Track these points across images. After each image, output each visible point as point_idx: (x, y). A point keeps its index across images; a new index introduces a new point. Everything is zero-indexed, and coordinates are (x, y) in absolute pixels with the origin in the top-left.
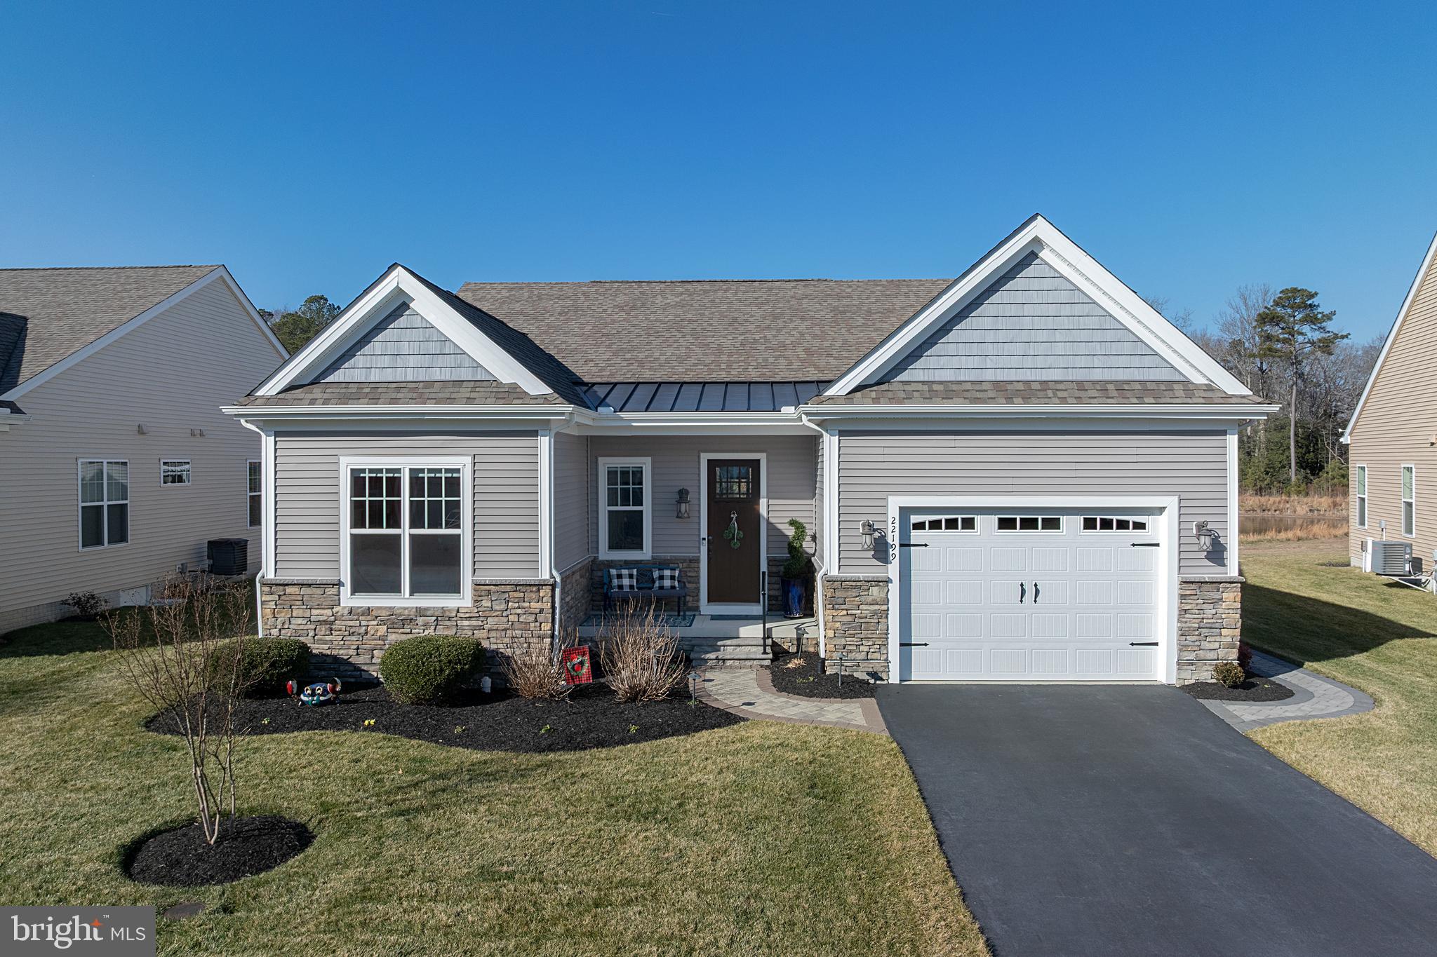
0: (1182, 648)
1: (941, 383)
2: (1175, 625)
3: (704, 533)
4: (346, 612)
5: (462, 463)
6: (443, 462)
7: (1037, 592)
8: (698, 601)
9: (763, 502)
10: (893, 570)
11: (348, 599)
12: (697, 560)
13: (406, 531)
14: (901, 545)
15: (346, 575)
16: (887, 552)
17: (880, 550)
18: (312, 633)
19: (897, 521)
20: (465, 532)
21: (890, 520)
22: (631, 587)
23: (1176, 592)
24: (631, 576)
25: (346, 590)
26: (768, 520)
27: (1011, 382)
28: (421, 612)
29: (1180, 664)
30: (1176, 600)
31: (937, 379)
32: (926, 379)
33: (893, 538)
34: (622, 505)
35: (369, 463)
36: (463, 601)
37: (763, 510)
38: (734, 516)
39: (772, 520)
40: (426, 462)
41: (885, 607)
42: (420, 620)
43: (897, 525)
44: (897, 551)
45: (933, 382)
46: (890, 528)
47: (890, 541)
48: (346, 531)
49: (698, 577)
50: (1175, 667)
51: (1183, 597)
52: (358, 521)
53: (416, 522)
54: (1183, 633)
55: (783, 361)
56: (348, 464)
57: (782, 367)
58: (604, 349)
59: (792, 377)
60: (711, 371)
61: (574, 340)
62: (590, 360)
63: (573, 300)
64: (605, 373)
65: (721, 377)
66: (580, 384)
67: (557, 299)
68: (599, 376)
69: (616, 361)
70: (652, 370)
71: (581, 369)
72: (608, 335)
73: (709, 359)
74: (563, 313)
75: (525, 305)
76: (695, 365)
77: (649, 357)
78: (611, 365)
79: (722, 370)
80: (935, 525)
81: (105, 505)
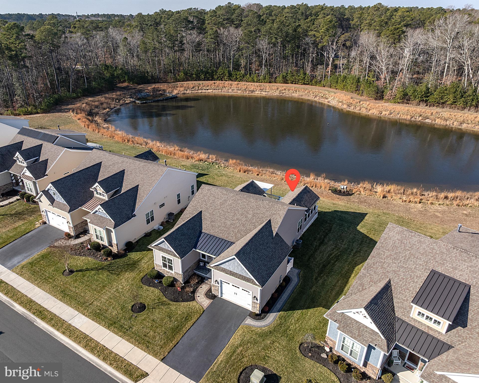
4: (162, 269)
6: (171, 258)
7: (237, 294)
10: (219, 286)
14: (221, 283)
15: (162, 265)
18: (159, 269)
20: (173, 266)
25: (162, 267)
28: (169, 272)
29: (252, 309)
30: (252, 302)
35: (163, 255)
40: (169, 258)
41: (218, 289)
45: (223, 268)
47: (219, 283)
52: (163, 260)
53: (168, 263)
54: (252, 306)
55: (232, 233)
56: (161, 255)
57: (231, 235)
58: (210, 220)
59: (230, 239)
60: (221, 233)
61: (208, 215)
62: (206, 223)
63: (215, 198)
64: (206, 229)
65: (220, 236)
66: (201, 232)
67: (213, 196)
68: (205, 230)
69: (210, 225)
70: (213, 230)
71: (204, 226)
72: (213, 214)
73: (223, 228)
74: (211, 203)
75: (207, 198)
76: (220, 230)
77: (215, 225)
78: (208, 226)
79: (222, 233)
80: (225, 282)
81: (150, 217)
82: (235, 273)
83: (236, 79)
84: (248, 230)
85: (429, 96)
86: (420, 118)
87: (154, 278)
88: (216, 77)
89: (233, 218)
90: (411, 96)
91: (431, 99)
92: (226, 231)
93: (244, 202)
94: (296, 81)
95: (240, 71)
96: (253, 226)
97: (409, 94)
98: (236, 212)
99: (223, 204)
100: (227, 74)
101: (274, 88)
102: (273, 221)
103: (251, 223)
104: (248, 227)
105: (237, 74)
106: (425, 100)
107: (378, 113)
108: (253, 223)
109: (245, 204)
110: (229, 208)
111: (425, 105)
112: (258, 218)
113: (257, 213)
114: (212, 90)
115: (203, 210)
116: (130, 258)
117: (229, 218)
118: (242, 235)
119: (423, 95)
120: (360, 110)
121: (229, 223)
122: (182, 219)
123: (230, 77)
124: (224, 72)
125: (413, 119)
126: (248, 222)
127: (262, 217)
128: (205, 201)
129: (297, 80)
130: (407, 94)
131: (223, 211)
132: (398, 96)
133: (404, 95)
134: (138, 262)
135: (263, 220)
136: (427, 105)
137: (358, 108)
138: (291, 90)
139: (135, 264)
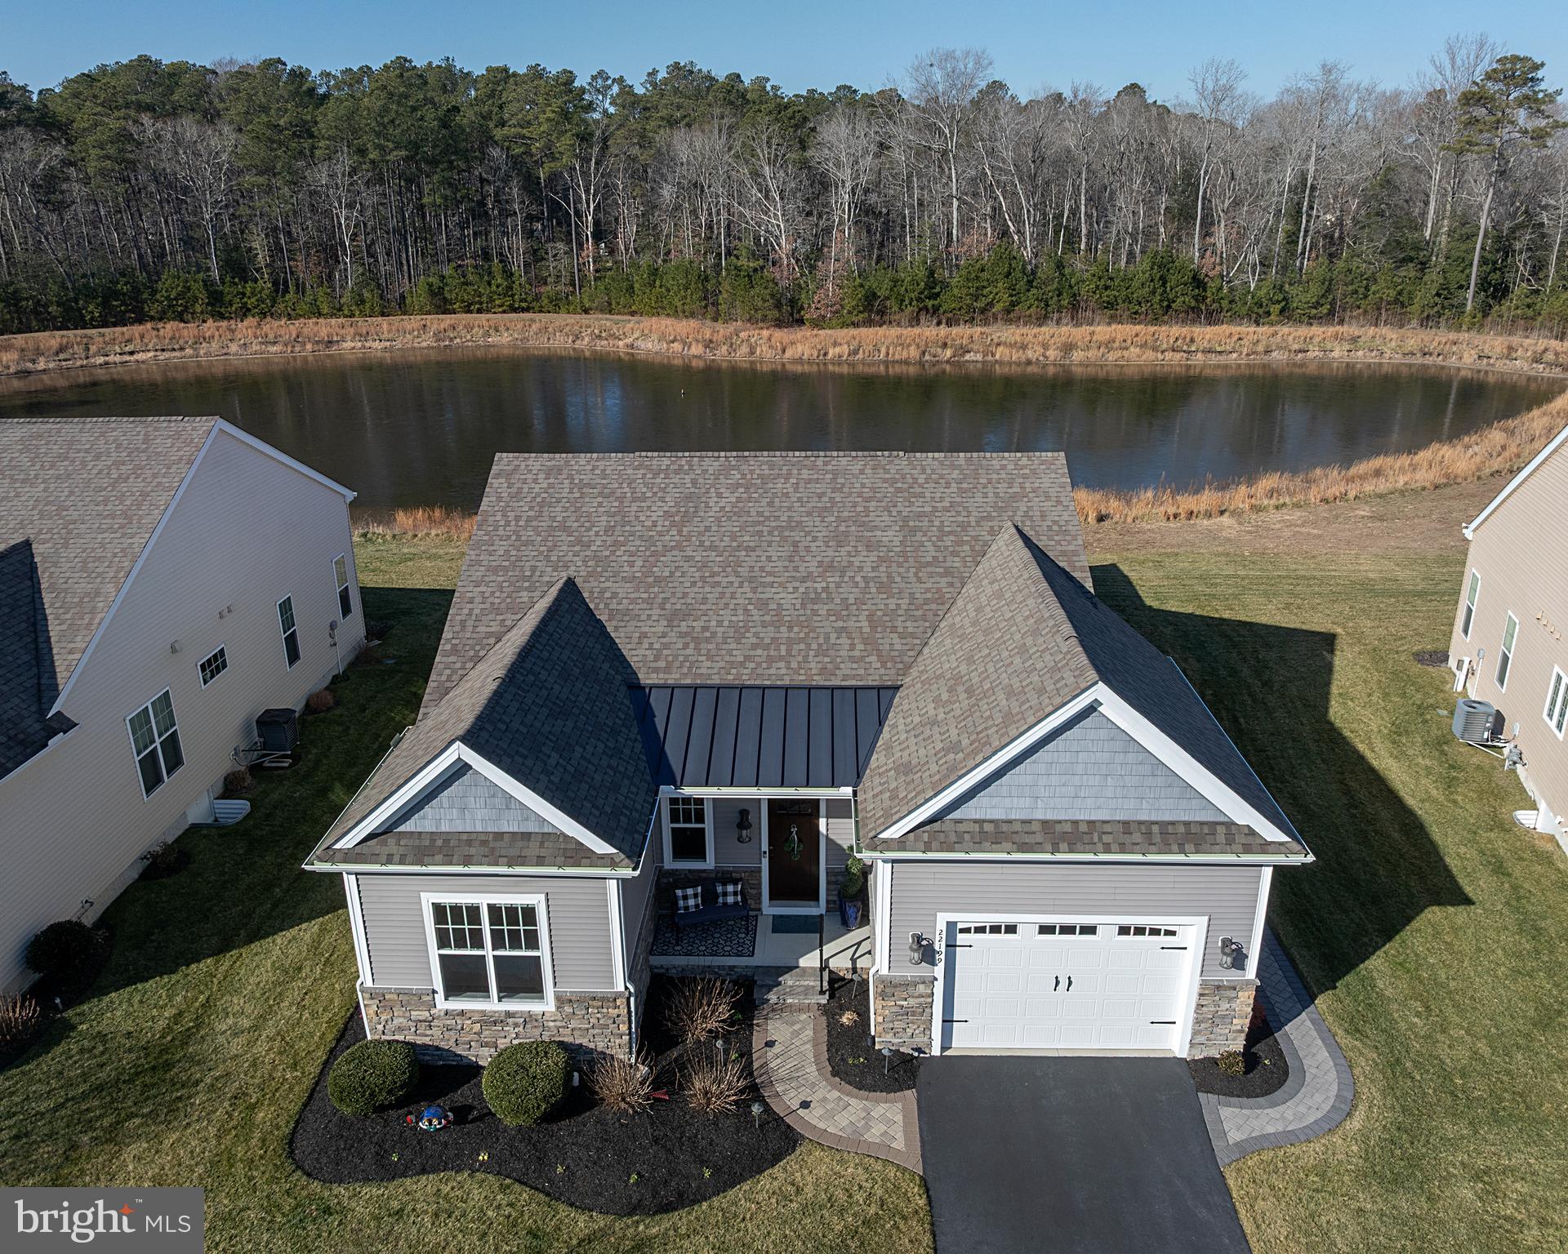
0: (1195, 1033)
1: (991, 821)
2: (1192, 1015)
3: (765, 847)
4: (442, 1014)
5: (536, 900)
6: (519, 900)
7: (1070, 983)
8: (760, 903)
9: (822, 822)
10: (939, 971)
11: (442, 1004)
12: (759, 870)
13: (489, 952)
14: (947, 946)
15: (438, 984)
16: (934, 957)
17: (927, 954)
18: (413, 1029)
19: (944, 933)
20: (544, 952)
21: (938, 932)
22: (697, 906)
23: (1196, 989)
24: (696, 896)
25: (440, 997)
26: (827, 836)
27: (1060, 822)
28: (509, 1014)
29: (1192, 1044)
30: (1195, 997)
31: (989, 817)
32: (978, 817)
33: (940, 946)
34: (684, 822)
35: (448, 899)
36: (545, 1006)
37: (822, 828)
38: (794, 830)
39: (831, 836)
40: (503, 899)
41: (930, 1000)
42: (510, 1021)
43: (944, 936)
44: (943, 957)
45: (984, 821)
46: (938, 938)
47: (937, 948)
48: (434, 953)
49: (760, 884)
50: (1188, 1046)
51: (1201, 995)
52: (443, 942)
53: (498, 942)
54: (1197, 1022)
55: (844, 641)
56: (428, 899)
57: (844, 653)
58: (656, 612)
59: (854, 677)
60: (770, 660)
61: (624, 589)
62: (644, 635)
63: (621, 499)
64: (662, 664)
65: (780, 674)
66: (638, 692)
67: (601, 494)
68: (656, 670)
69: (672, 637)
70: (710, 657)
71: (636, 655)
72: (658, 580)
73: (768, 634)
74: (609, 530)
75: (566, 510)
76: (754, 647)
77: (705, 629)
78: (666, 646)
79: (781, 658)
80: (980, 930)
81: (157, 743)
82: (1083, 828)
83: (244, 312)
84: (927, 601)
85: (938, 295)
86: (949, 353)
87: (400, 1104)
88: (154, 309)
89: (796, 569)
90: (887, 298)
91: (947, 302)
92: (801, 640)
93: (809, 481)
94: (481, 303)
95: (256, 281)
96: (941, 575)
97: (881, 293)
98: (797, 535)
99: (687, 518)
100: (203, 296)
101: (409, 327)
102: (1032, 527)
103: (921, 566)
104: (917, 589)
105: (244, 294)
106: (930, 306)
107: (815, 353)
108: (928, 564)
109: (820, 488)
110: (742, 528)
111: (935, 322)
112: (942, 534)
113: (921, 515)
114: (151, 354)
115: (577, 570)
116: (102, 1037)
117: (770, 574)
118: (913, 635)
119: (921, 293)
120: (752, 353)
121: (788, 599)
122: (455, 650)
123: (218, 306)
124: (189, 289)
125: (927, 357)
126: (900, 565)
127: (964, 527)
128: (564, 528)
129: (484, 299)
130: (874, 294)
131: (712, 548)
132: (849, 303)
133: (866, 297)
134: (184, 1044)
135: (976, 538)
136: (939, 323)
137: (745, 349)
138: (476, 329)
139: (168, 1066)
